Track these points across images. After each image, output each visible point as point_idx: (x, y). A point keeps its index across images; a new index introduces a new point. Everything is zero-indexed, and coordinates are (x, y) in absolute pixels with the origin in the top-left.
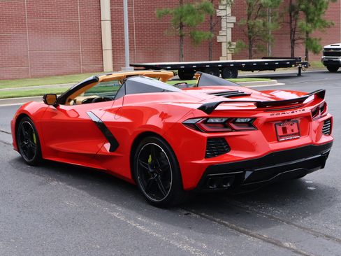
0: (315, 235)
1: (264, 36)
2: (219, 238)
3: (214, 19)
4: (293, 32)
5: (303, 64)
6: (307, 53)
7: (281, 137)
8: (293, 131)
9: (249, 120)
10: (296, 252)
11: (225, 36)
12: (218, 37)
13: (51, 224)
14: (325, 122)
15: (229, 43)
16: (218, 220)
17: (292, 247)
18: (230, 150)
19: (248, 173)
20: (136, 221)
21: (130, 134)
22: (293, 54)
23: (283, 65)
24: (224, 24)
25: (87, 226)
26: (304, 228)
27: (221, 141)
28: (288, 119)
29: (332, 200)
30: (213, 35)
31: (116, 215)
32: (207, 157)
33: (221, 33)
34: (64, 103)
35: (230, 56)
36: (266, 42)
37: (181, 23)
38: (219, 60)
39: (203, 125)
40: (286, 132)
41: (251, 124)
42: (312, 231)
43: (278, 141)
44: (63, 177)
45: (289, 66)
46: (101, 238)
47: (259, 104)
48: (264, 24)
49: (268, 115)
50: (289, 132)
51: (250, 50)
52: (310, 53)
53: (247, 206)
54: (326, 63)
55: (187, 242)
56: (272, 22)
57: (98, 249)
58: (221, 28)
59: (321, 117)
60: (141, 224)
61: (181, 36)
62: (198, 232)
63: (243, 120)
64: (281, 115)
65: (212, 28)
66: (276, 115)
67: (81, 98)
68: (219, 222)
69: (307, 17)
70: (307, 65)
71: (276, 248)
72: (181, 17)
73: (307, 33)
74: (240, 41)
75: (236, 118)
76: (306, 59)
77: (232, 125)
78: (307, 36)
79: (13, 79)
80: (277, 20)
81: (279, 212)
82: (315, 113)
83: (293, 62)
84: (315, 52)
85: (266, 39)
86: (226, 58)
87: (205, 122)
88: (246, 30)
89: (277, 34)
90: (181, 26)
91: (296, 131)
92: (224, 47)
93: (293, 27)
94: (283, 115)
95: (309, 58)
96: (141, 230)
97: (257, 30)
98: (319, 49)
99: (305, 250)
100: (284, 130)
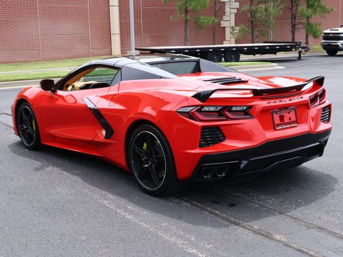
0: (307, 226)
1: (266, 21)
2: (208, 229)
3: (218, 5)
4: (294, 17)
5: (303, 48)
6: (307, 37)
7: (278, 125)
8: (290, 119)
9: (245, 108)
10: (286, 245)
11: (229, 21)
12: (222, 22)
13: (40, 213)
14: (324, 109)
15: (233, 28)
16: (209, 209)
17: (282, 239)
18: (225, 139)
19: (244, 163)
20: (126, 210)
21: (126, 121)
22: (293, 39)
23: (283, 49)
24: (227, 9)
25: (75, 215)
26: (296, 219)
27: (216, 130)
28: (286, 107)
29: (326, 188)
30: (216, 21)
31: (106, 203)
32: (201, 146)
33: (225, 18)
34: (61, 89)
35: (233, 40)
36: (268, 27)
37: (186, 8)
38: (222, 44)
39: (197, 114)
40: (284, 121)
41: (247, 112)
42: (304, 222)
43: (276, 130)
44: (59, 161)
45: (290, 50)
46: (88, 228)
47: (255, 92)
48: (266, 10)
49: (264, 103)
50: (286, 120)
51: (253, 34)
52: (310, 38)
53: (239, 194)
54: (325, 47)
55: (175, 234)
56: (274, 7)
57: (83, 241)
58: (225, 13)
59: (320, 104)
60: (131, 213)
61: (186, 21)
62: (187, 222)
63: (238, 109)
64: (278, 103)
65: (215, 14)
66: (272, 103)
67: (79, 84)
68: (209, 212)
69: (308, 2)
70: (306, 49)
71: (266, 241)
72: (186, 3)
73: (308, 18)
74: (243, 26)
75: (232, 107)
76: (307, 43)
77: (227, 113)
78: (308, 21)
79: (25, 62)
80: (278, 6)
81: (271, 201)
82: (313, 100)
83: (294, 46)
84: (315, 36)
85: (268, 24)
86: (229, 43)
87: (199, 111)
88: (249, 15)
89: (279, 19)
90: (186, 11)
91: (294, 119)
92: (228, 31)
93: (294, 12)
94: (281, 103)
95: (309, 42)
96: (130, 220)
97: (259, 15)
98: (319, 33)
99: (295, 244)
100: (282, 118)
